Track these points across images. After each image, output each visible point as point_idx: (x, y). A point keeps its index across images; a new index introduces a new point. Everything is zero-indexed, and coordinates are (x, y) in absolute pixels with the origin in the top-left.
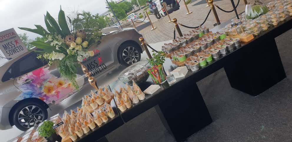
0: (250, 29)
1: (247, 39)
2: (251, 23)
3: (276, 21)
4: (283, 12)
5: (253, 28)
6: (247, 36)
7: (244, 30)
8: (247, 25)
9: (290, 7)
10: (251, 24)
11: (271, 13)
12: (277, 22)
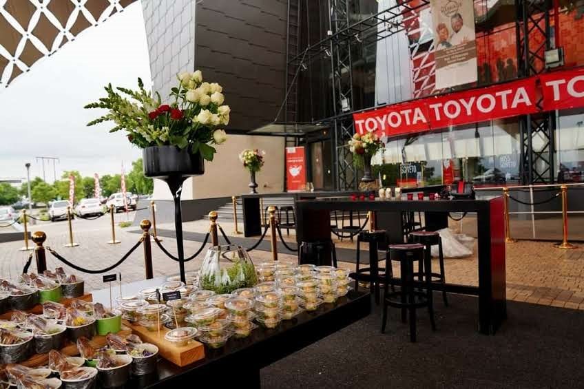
0: (201, 323)
1: (183, 355)
2: (210, 302)
3: (275, 317)
4: (294, 297)
5: (210, 321)
6: (186, 344)
7: (182, 319)
8: (196, 308)
9: (309, 287)
10: (207, 307)
11: (266, 288)
12: (278, 320)
